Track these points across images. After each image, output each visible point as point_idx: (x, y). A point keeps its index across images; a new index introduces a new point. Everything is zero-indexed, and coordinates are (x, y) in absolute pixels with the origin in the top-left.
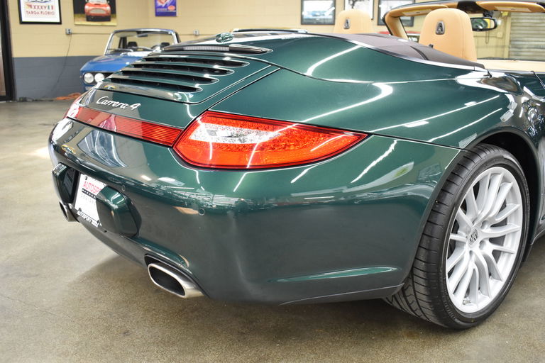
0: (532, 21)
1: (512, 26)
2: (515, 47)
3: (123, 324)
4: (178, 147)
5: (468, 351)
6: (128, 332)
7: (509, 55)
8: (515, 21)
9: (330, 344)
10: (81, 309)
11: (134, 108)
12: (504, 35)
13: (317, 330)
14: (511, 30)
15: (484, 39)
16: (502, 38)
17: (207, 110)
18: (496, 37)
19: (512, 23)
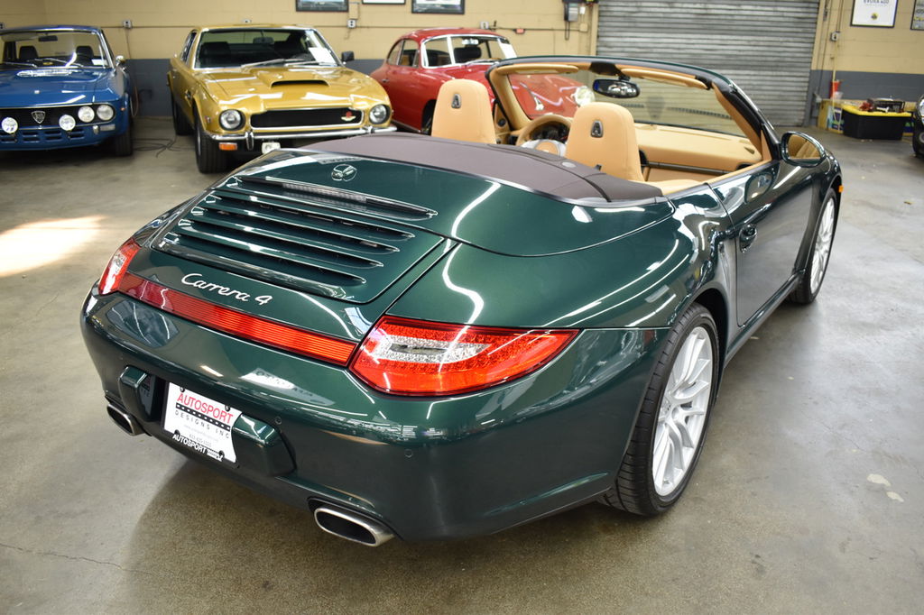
0: (626, 9)
1: (600, 16)
2: (606, 46)
3: (254, 572)
4: (356, 367)
5: (674, 541)
6: (267, 583)
7: (597, 52)
8: (604, 9)
9: (522, 557)
10: (184, 558)
11: (263, 302)
12: (590, 27)
13: (499, 541)
14: (599, 21)
15: (563, 33)
16: (586, 32)
17: (384, 314)
18: (579, 31)
19: (600, 12)
